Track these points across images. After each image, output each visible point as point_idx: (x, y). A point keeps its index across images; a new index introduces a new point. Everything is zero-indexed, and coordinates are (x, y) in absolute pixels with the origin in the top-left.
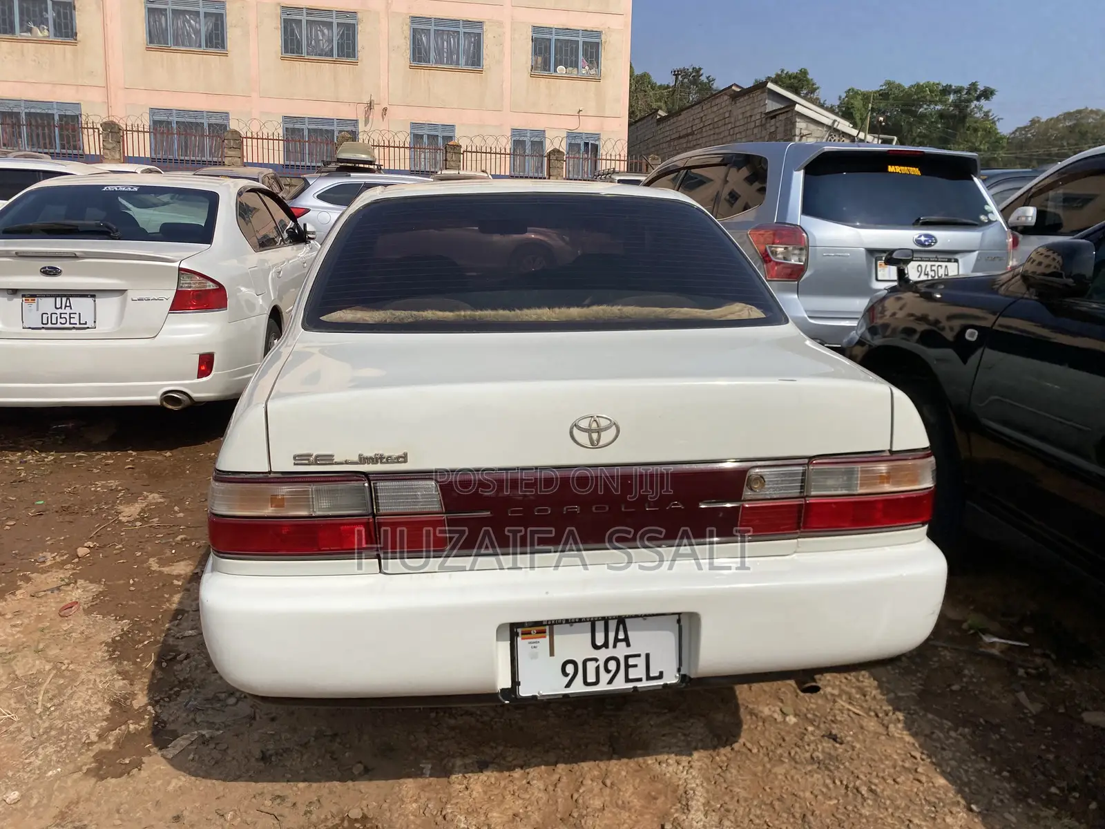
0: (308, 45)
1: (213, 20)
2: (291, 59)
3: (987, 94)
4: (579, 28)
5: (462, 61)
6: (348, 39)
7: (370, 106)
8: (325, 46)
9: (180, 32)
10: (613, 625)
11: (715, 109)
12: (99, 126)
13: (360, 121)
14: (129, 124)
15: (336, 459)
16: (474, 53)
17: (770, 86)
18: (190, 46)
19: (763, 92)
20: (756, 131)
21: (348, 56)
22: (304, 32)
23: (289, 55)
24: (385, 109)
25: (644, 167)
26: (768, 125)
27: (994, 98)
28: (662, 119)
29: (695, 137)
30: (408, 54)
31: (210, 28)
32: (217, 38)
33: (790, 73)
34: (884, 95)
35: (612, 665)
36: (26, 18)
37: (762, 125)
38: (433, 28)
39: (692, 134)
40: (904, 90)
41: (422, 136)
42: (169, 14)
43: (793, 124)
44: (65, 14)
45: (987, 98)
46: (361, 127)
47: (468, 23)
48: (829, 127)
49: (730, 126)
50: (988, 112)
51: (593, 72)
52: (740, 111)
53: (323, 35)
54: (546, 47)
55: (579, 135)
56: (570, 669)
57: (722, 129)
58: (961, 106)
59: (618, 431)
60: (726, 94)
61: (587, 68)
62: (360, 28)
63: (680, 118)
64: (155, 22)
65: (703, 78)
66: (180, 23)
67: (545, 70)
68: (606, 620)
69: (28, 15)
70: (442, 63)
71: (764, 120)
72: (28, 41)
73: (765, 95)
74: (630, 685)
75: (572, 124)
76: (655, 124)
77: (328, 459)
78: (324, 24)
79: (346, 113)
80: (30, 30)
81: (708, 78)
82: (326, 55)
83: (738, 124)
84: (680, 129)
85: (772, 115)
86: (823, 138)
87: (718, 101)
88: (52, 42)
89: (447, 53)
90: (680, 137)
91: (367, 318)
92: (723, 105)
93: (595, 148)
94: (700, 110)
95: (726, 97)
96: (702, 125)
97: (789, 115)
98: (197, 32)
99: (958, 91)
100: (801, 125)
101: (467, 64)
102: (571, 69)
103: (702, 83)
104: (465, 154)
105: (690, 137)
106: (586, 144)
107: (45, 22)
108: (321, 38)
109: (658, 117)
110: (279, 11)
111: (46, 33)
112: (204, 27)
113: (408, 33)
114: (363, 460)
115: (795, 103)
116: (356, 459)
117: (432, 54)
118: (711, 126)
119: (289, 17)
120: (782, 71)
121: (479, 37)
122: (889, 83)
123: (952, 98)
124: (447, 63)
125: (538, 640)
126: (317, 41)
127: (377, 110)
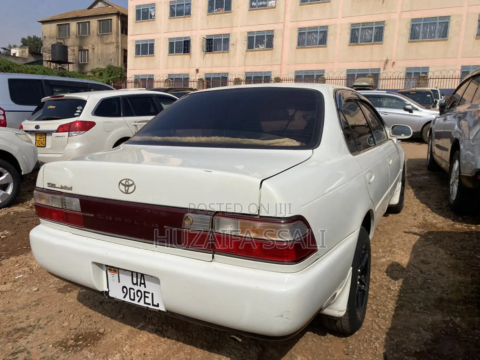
0: (361, 38)
1: (323, 34)
2: (353, 45)
5: (437, 35)
6: (380, 33)
7: (387, 62)
8: (368, 37)
9: (310, 40)
10: (139, 276)
12: (273, 79)
13: (381, 69)
14: (284, 77)
16: (444, 31)
18: (313, 45)
21: (379, 41)
22: (360, 33)
23: (352, 44)
24: (394, 63)
30: (408, 36)
31: (321, 37)
32: (324, 41)
35: (139, 294)
36: (258, 42)
38: (422, 23)
41: (411, 73)
42: (306, 34)
44: (270, 39)
46: (381, 71)
47: (441, 18)
53: (367, 33)
56: (125, 290)
59: (135, 189)
62: (385, 28)
64: (301, 38)
66: (310, 37)
68: (137, 273)
69: (258, 41)
70: (426, 38)
72: (257, 51)
74: (146, 306)
77: (54, 186)
78: (369, 28)
79: (375, 66)
80: (258, 47)
82: (369, 42)
88: (265, 50)
89: (429, 33)
98: (316, 39)
101: (439, 37)
104: (430, 80)
107: (263, 43)
108: (367, 35)
110: (350, 25)
111: (263, 47)
112: (319, 37)
113: (409, 26)
114: (62, 187)
117: (421, 34)
119: (354, 28)
121: (447, 23)
124: (429, 38)
125: (114, 274)
126: (365, 35)
127: (390, 63)
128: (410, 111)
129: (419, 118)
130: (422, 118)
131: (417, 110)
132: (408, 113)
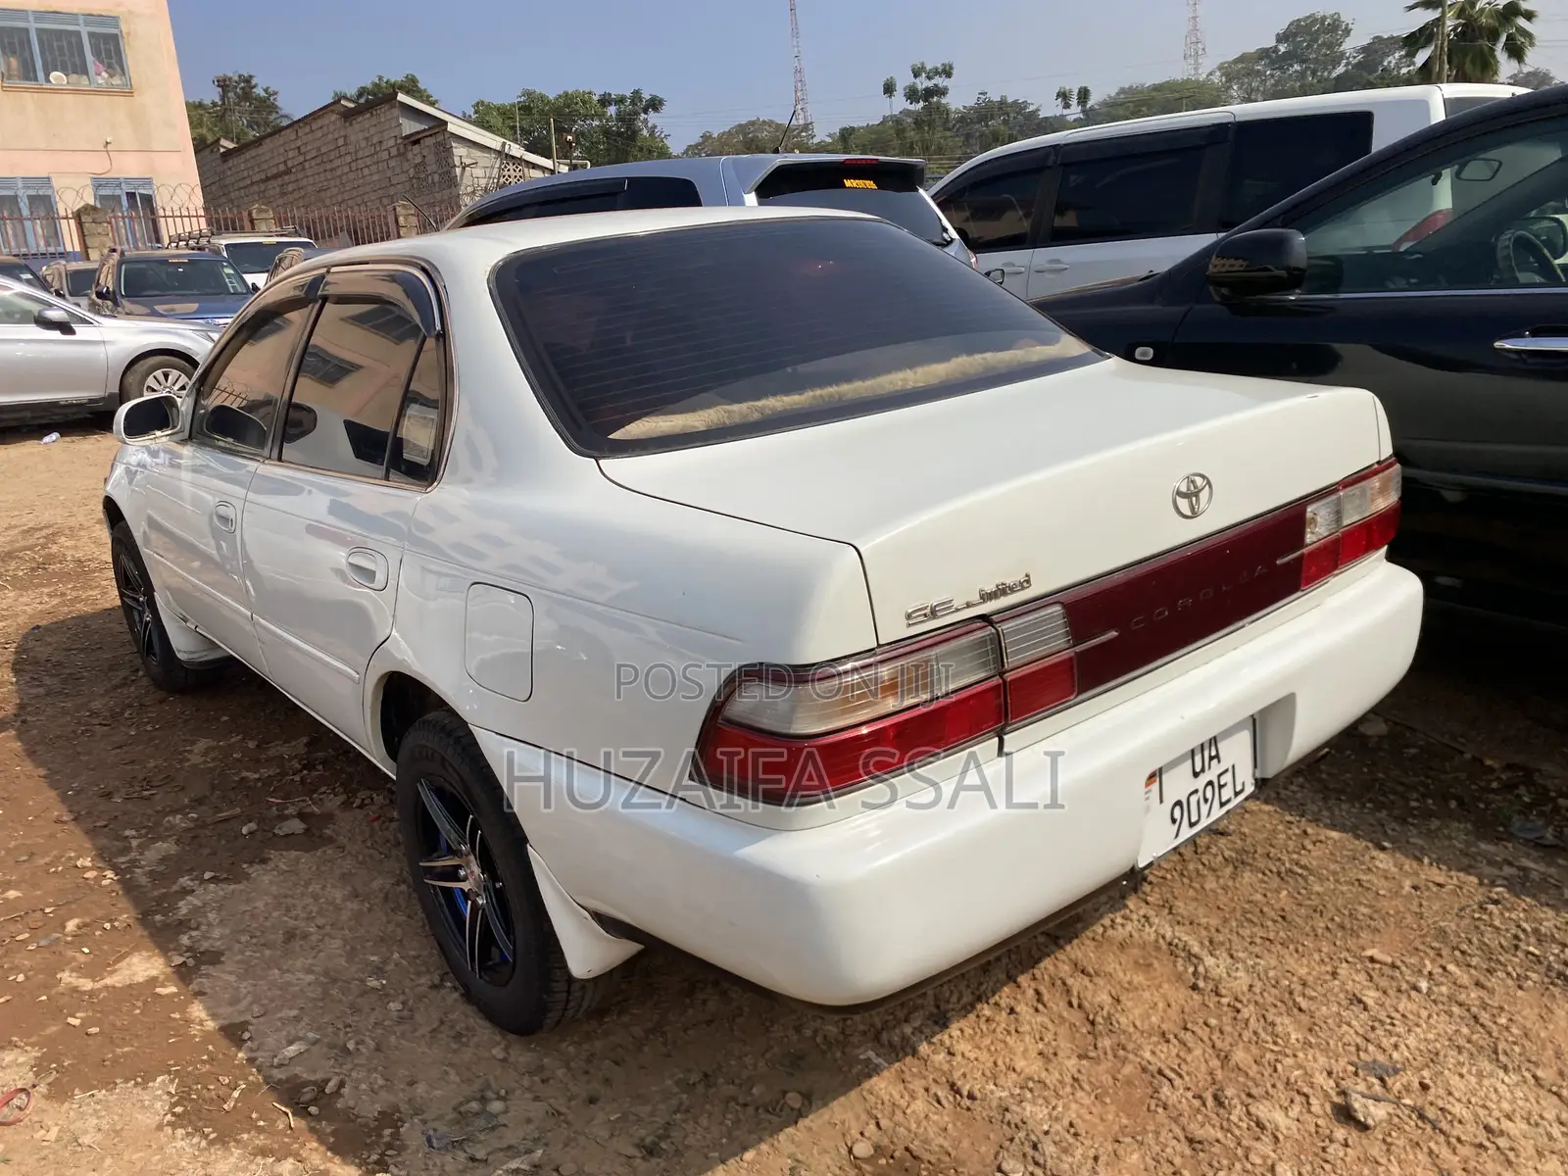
3: (655, 104)
4: (75, 11)
11: (319, 134)
15: (956, 604)
17: (402, 97)
19: (393, 107)
20: (392, 163)
25: (247, 224)
26: (410, 155)
27: (665, 109)
28: (229, 153)
29: (293, 178)
33: (392, 80)
34: (526, 109)
37: (400, 154)
39: (288, 172)
40: (549, 102)
43: (449, 150)
45: (656, 109)
48: (500, 153)
49: (348, 159)
50: (655, 127)
51: (116, 81)
52: (361, 136)
54: (21, 43)
55: (117, 183)
57: (337, 162)
58: (628, 119)
60: (333, 111)
61: (105, 75)
63: (260, 150)
65: (259, 91)
67: (27, 78)
71: (402, 146)
73: (396, 112)
75: (99, 165)
76: (219, 161)
77: (947, 606)
81: (266, 90)
83: (360, 154)
84: (265, 166)
85: (415, 140)
86: (492, 167)
87: (320, 123)
90: (268, 179)
91: (697, 424)
92: (332, 128)
93: (148, 200)
94: (293, 137)
95: (334, 117)
96: (301, 159)
97: (440, 138)
99: (621, 100)
100: (459, 151)
102: (75, 76)
103: (258, 99)
105: (286, 177)
106: (131, 196)
109: (222, 150)
114: (987, 597)
115: (446, 123)
116: (976, 598)
118: (319, 160)
120: (380, 78)
122: (528, 94)
123: (612, 110)
128: (65, 328)
129: (101, 349)
130: (111, 349)
131: (83, 321)
132: (56, 335)
